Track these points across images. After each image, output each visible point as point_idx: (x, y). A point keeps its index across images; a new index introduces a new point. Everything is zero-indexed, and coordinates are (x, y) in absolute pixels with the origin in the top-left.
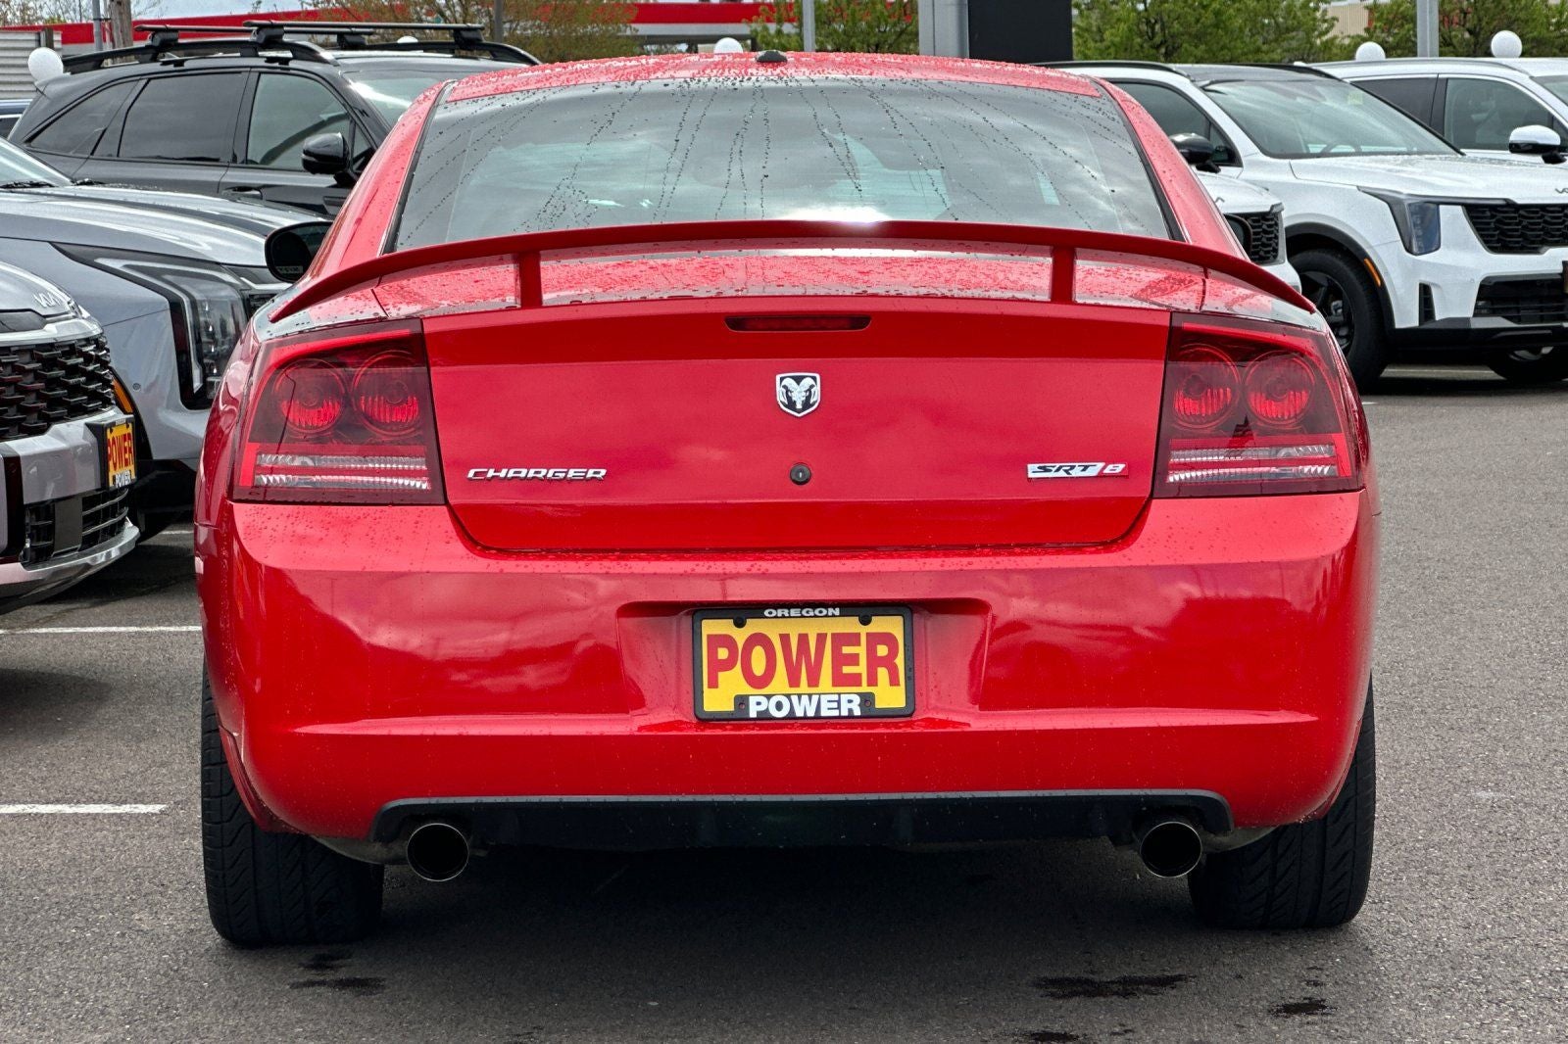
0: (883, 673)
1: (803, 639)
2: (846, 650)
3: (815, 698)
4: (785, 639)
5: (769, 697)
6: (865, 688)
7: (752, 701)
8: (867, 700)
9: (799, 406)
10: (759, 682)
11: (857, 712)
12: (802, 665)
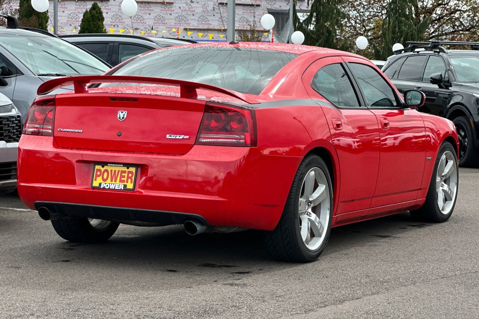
0: (129, 180)
1: (115, 171)
2: (123, 174)
3: (115, 185)
4: (111, 171)
5: (106, 184)
6: (125, 183)
7: (102, 184)
8: (125, 186)
9: (121, 118)
10: (104, 180)
11: (122, 189)
12: (114, 177)
